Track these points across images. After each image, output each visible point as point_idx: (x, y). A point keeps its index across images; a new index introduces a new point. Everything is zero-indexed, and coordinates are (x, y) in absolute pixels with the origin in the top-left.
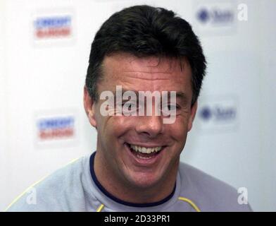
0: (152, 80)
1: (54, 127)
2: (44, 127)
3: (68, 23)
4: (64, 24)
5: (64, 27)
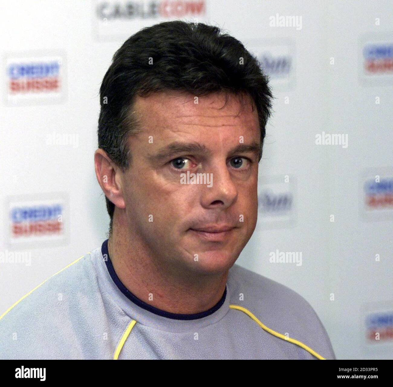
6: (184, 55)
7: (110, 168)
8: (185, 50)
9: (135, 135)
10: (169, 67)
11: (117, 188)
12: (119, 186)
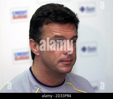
0: (67, 31)
1: (21, 55)
2: (16, 55)
3: (26, 13)
4: (24, 14)
5: (24, 15)
6: (58, 13)
7: (34, 44)
8: (58, 11)
9: (44, 35)
10: (54, 16)
11: (37, 50)
12: (38, 49)
